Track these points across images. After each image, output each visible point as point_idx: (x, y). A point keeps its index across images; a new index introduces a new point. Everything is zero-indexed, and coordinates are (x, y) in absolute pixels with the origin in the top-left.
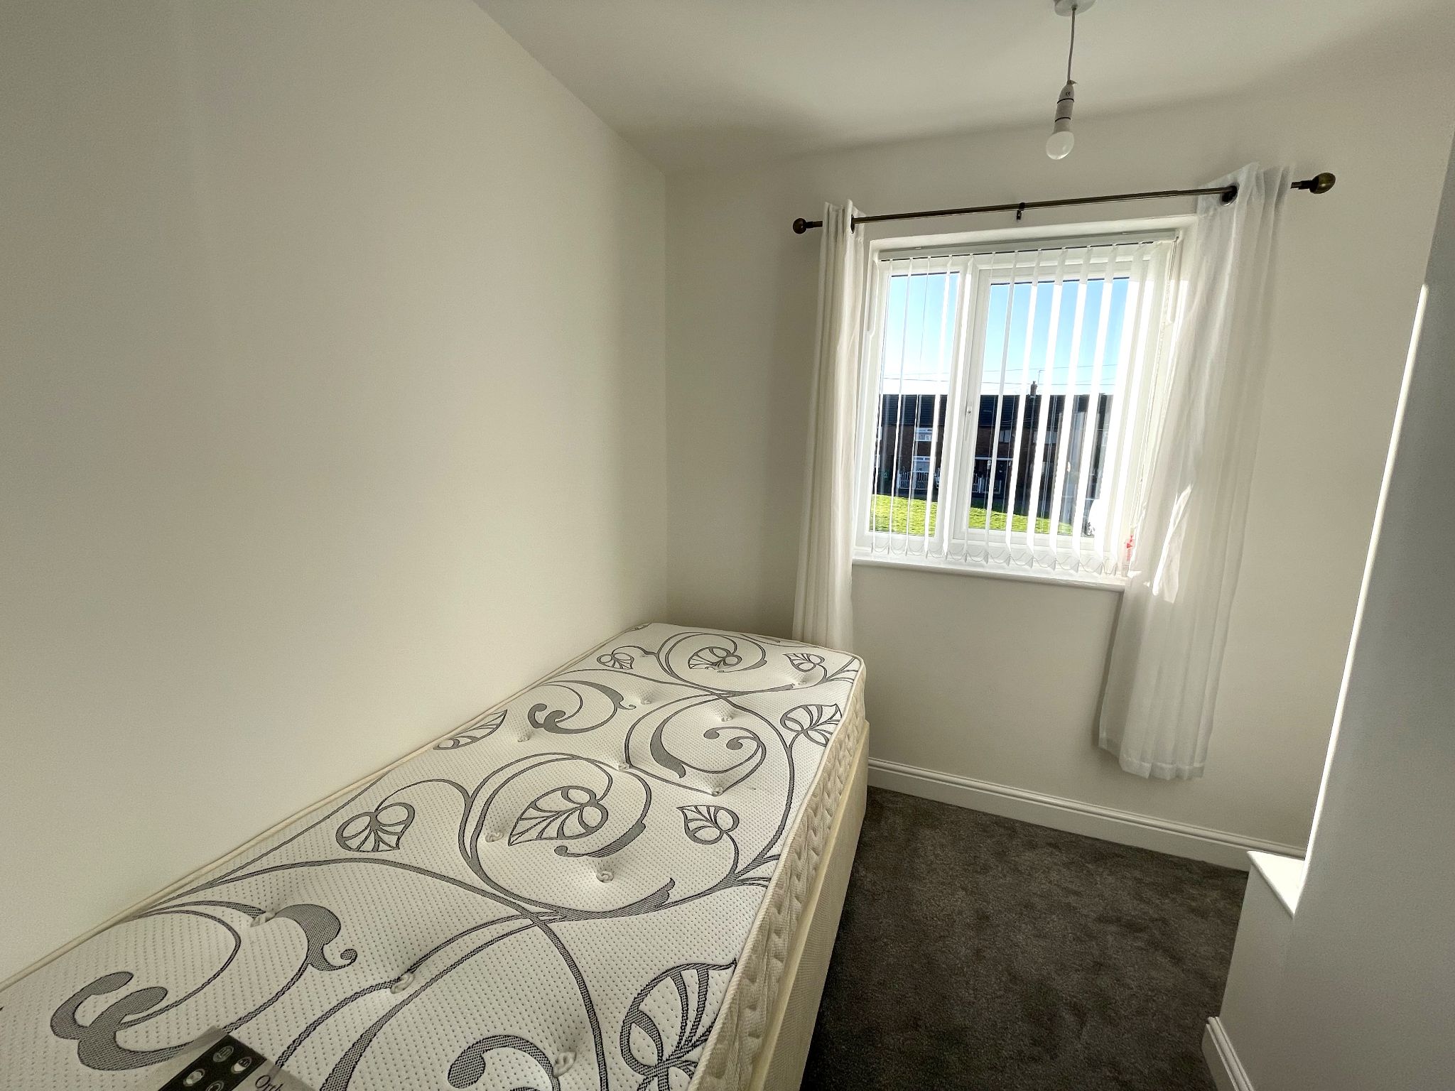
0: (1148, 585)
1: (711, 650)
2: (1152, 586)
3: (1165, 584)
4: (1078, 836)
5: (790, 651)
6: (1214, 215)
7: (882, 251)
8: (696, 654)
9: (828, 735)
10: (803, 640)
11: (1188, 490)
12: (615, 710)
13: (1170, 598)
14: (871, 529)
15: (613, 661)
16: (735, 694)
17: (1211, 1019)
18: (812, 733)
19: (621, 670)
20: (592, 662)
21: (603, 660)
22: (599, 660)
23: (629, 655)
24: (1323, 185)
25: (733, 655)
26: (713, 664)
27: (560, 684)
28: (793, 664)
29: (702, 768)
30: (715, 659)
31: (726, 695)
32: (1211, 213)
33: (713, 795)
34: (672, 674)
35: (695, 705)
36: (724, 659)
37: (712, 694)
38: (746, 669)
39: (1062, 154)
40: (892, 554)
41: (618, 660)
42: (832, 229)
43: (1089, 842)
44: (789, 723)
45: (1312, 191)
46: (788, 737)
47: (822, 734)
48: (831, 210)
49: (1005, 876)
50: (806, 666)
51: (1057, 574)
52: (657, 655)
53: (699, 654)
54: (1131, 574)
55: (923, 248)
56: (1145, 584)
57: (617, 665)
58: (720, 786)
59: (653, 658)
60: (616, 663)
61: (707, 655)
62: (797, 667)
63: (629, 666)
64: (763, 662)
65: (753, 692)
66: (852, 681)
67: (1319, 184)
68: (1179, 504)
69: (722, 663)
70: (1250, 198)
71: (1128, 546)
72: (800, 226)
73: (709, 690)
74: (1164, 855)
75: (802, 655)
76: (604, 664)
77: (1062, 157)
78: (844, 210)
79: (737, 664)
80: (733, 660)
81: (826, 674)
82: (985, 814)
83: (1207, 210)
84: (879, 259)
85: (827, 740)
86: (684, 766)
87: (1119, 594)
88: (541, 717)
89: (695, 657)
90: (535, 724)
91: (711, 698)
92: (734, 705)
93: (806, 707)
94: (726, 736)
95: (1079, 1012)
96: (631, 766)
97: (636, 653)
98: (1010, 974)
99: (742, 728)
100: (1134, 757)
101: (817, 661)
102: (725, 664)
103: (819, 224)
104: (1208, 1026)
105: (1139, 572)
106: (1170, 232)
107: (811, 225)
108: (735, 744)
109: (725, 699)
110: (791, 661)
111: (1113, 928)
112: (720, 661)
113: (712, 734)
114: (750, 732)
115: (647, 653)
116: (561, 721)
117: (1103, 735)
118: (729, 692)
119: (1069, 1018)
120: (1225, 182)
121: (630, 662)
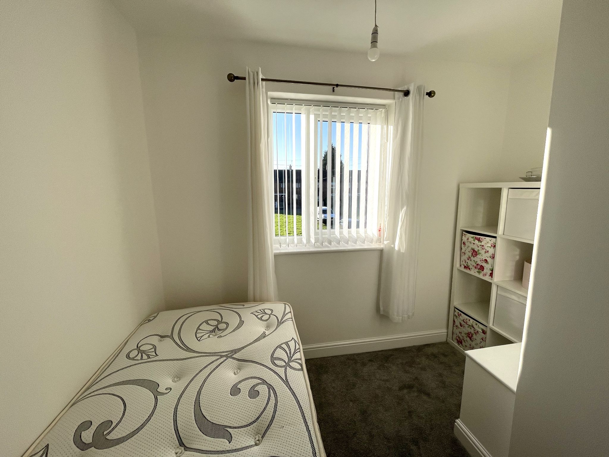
0: (393, 246)
1: (207, 322)
2: (394, 246)
3: (400, 245)
4: (376, 351)
5: (253, 310)
6: (402, 101)
7: (272, 99)
8: (198, 328)
9: (300, 361)
10: (255, 300)
11: (405, 208)
12: (156, 399)
13: (403, 251)
14: (276, 235)
15: (140, 354)
16: (236, 351)
17: (457, 421)
18: (292, 364)
19: (149, 360)
20: (123, 361)
21: (132, 355)
22: (128, 356)
23: (151, 344)
24: (433, 95)
25: (221, 322)
26: (212, 332)
27: (100, 392)
28: (258, 318)
29: (241, 425)
30: (212, 328)
31: (231, 354)
32: (400, 100)
33: (256, 445)
34: (188, 349)
35: (214, 369)
36: (217, 327)
37: (222, 357)
38: (234, 331)
39: (374, 59)
40: (290, 247)
41: (143, 352)
42: (252, 81)
43: (380, 353)
44: (277, 362)
45: (429, 96)
46: (281, 371)
47: (297, 362)
48: (250, 71)
49: (362, 385)
50: (266, 317)
51: (358, 247)
52: (171, 337)
53: (200, 328)
54: (385, 242)
55: (291, 99)
56: (391, 246)
57: (145, 357)
58: (258, 433)
59: (168, 340)
60: (143, 354)
61: (204, 327)
62: (261, 319)
63: (154, 354)
64: (241, 323)
65: (246, 346)
66: (291, 319)
67: (430, 94)
68: (402, 214)
69: (216, 329)
70: (415, 96)
71: (379, 231)
72: (232, 78)
73: (219, 355)
74: (403, 348)
75: (260, 310)
76: (133, 359)
77: (374, 60)
78: (257, 73)
79: (227, 328)
80: (222, 326)
81: (278, 320)
82: (342, 356)
83: (399, 99)
84: (271, 102)
85: (301, 365)
86: (228, 429)
87: (381, 251)
88: (87, 436)
89: (199, 331)
90: (83, 446)
91: (222, 360)
92: (238, 360)
93: (280, 347)
94: (245, 387)
95: (415, 442)
96: (187, 449)
97: (155, 340)
98: (386, 439)
99: (252, 378)
100: (396, 315)
101: (269, 312)
102: (219, 330)
103: (244, 79)
104: (456, 423)
105: (389, 241)
106: (383, 106)
107: (238, 78)
108: (254, 393)
109: (231, 357)
110: (257, 316)
111: (405, 391)
112: (215, 329)
113: (235, 391)
114: (259, 378)
115: (162, 337)
116: (110, 432)
117: (382, 309)
118: (232, 351)
119: (413, 447)
120: (405, 88)
121: (153, 350)
